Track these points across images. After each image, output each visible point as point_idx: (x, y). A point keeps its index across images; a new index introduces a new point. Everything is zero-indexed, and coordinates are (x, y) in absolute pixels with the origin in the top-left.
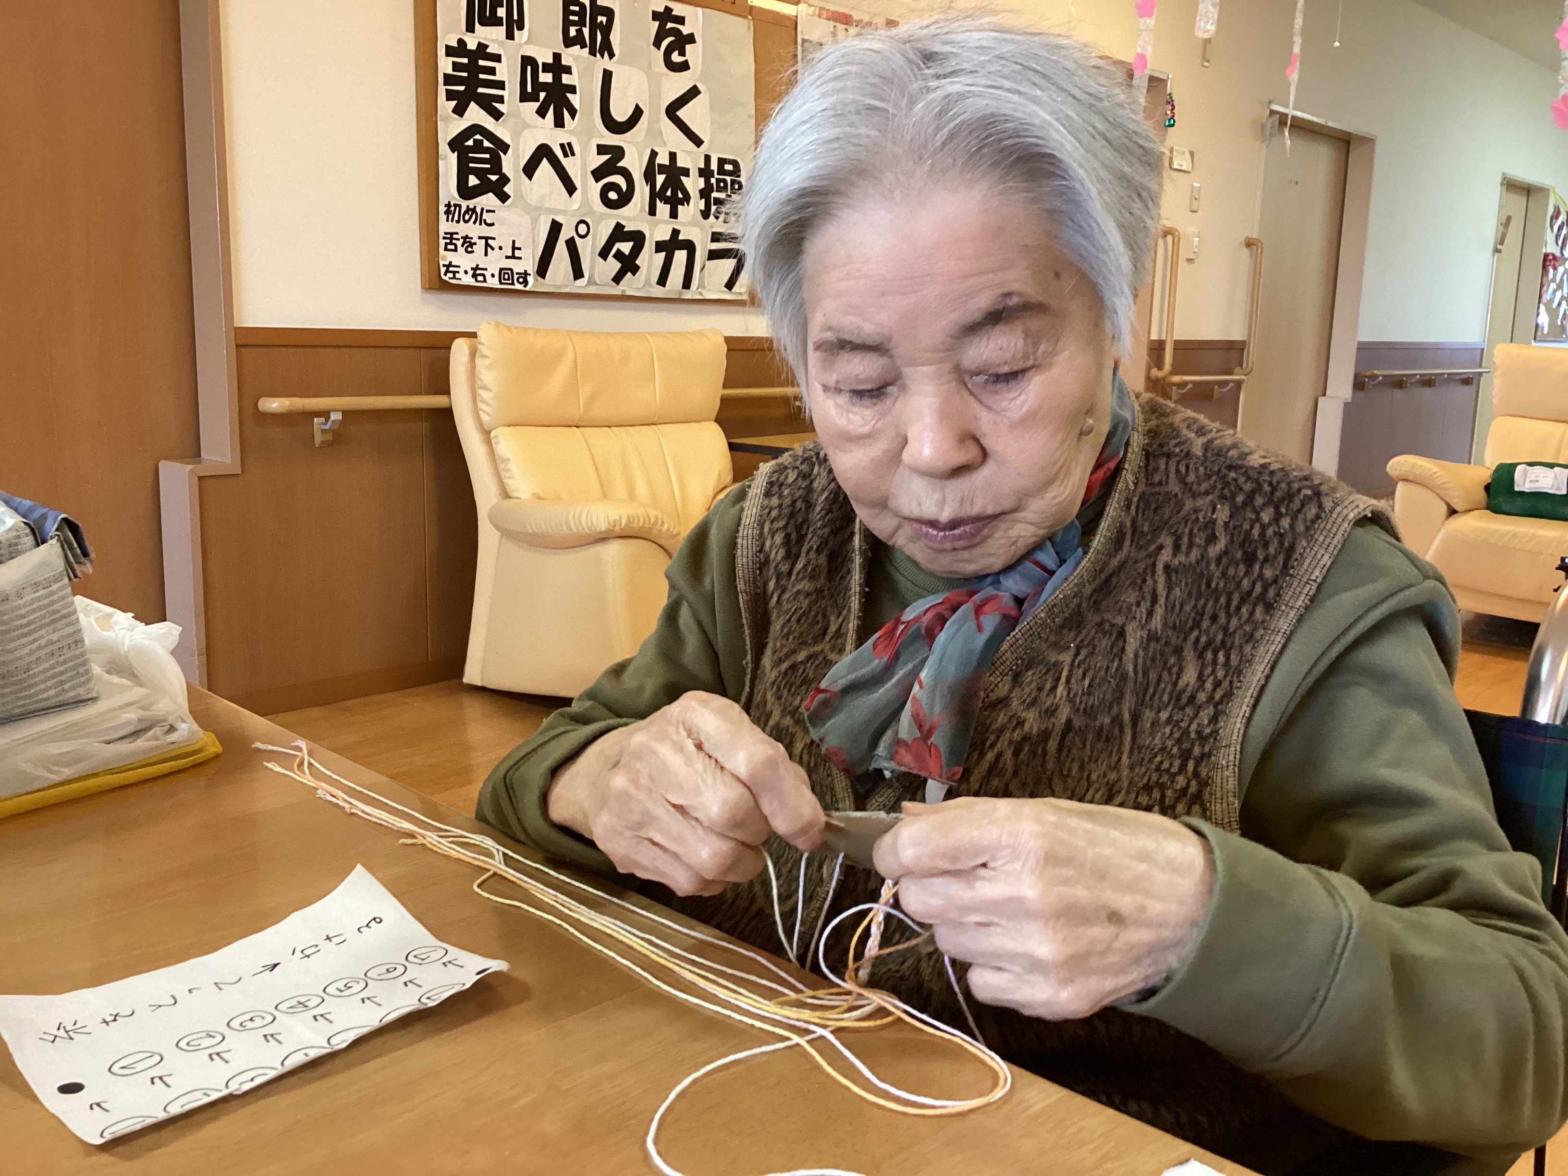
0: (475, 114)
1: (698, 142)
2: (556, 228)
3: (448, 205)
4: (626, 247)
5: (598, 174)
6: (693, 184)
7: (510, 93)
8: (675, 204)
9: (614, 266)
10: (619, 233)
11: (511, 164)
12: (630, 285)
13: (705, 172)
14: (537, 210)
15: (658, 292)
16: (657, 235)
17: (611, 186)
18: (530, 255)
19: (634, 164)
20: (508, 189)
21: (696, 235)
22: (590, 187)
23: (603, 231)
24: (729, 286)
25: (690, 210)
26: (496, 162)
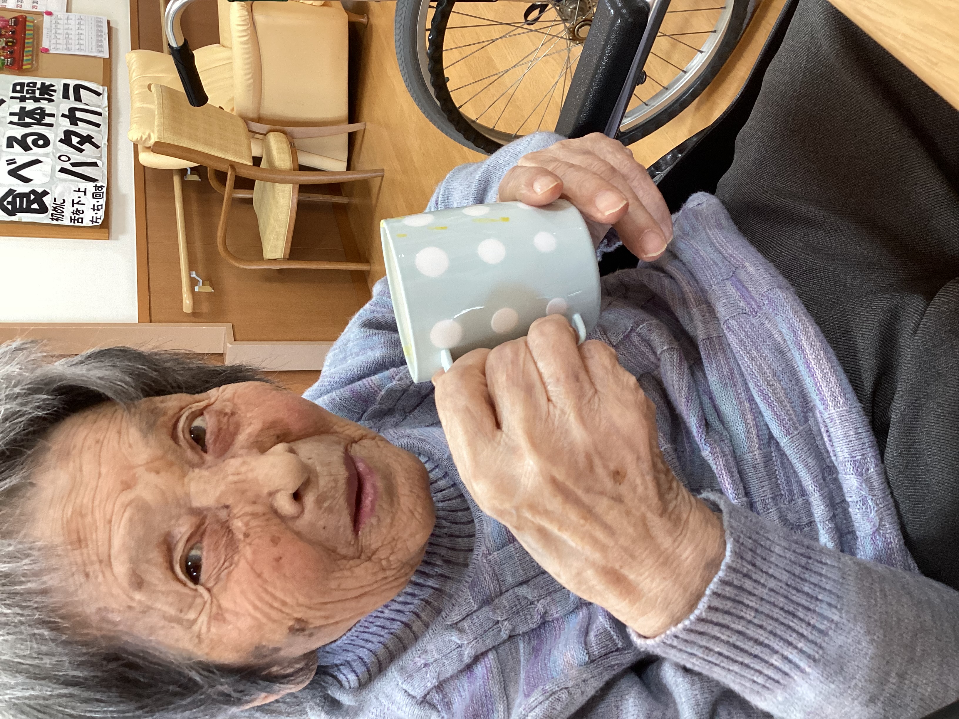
2: (64, 171)
3: (52, 219)
4: (75, 140)
5: (27, 148)
6: (30, 105)
8: (43, 114)
9: (87, 146)
10: (66, 140)
11: (22, 188)
13: (23, 99)
15: (104, 128)
16: (66, 124)
17: (35, 143)
18: (83, 184)
19: (18, 132)
20: (40, 190)
21: (65, 106)
22: (36, 153)
23: (65, 149)
24: (98, 94)
25: (48, 108)
26: (22, 195)
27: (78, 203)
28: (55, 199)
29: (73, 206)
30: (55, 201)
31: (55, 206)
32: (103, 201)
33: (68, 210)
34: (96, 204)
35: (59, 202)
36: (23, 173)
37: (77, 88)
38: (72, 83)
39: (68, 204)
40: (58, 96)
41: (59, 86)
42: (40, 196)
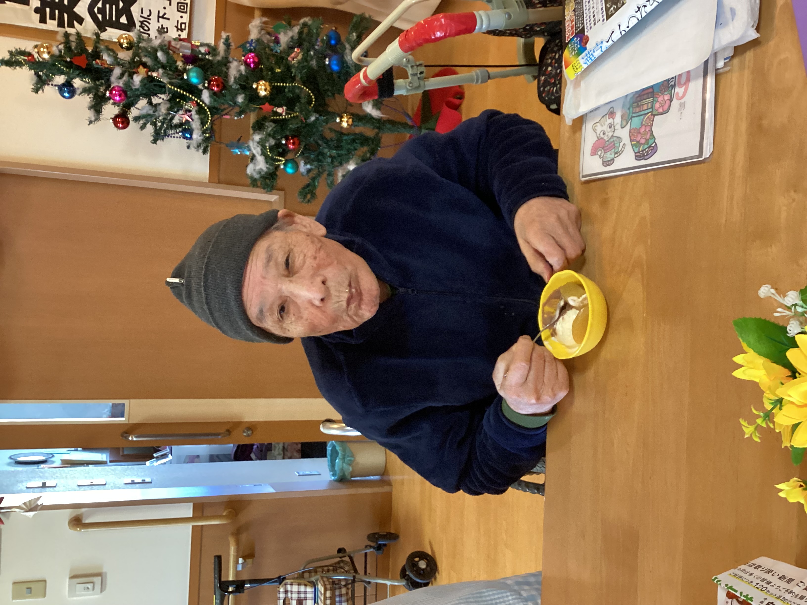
0: (82, 9)
27: (162, 17)
28: (142, 9)
29: (158, 21)
30: (142, 13)
31: (142, 19)
32: (186, 18)
33: (154, 26)
34: (181, 21)
35: (145, 14)
39: (154, 17)
42: (128, 4)
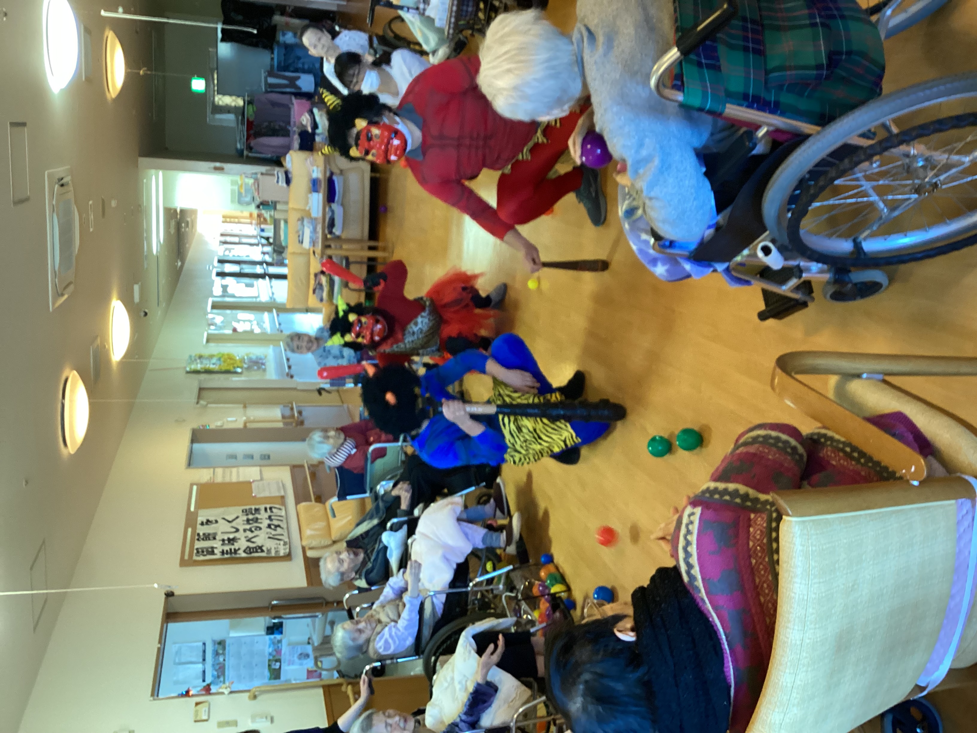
0: (241, 552)
1: (237, 517)
2: (269, 538)
3: (267, 555)
4: (273, 527)
5: (252, 532)
6: (251, 517)
7: (233, 547)
8: (257, 519)
9: (278, 529)
10: (269, 526)
11: (252, 545)
12: (283, 525)
13: (247, 515)
14: (265, 540)
15: (285, 521)
16: (268, 522)
17: (256, 529)
18: (278, 542)
19: (248, 527)
20: (260, 545)
21: (266, 515)
22: (256, 533)
23: (269, 530)
24: (280, 509)
25: (259, 516)
26: (253, 548)
27: (277, 549)
28: (267, 547)
29: (275, 550)
31: (267, 550)
32: (287, 547)
33: (273, 551)
34: (285, 548)
35: (269, 548)
36: (253, 540)
37: (271, 508)
38: (268, 506)
39: (273, 549)
40: (263, 511)
41: (262, 507)
42: (261, 548)
